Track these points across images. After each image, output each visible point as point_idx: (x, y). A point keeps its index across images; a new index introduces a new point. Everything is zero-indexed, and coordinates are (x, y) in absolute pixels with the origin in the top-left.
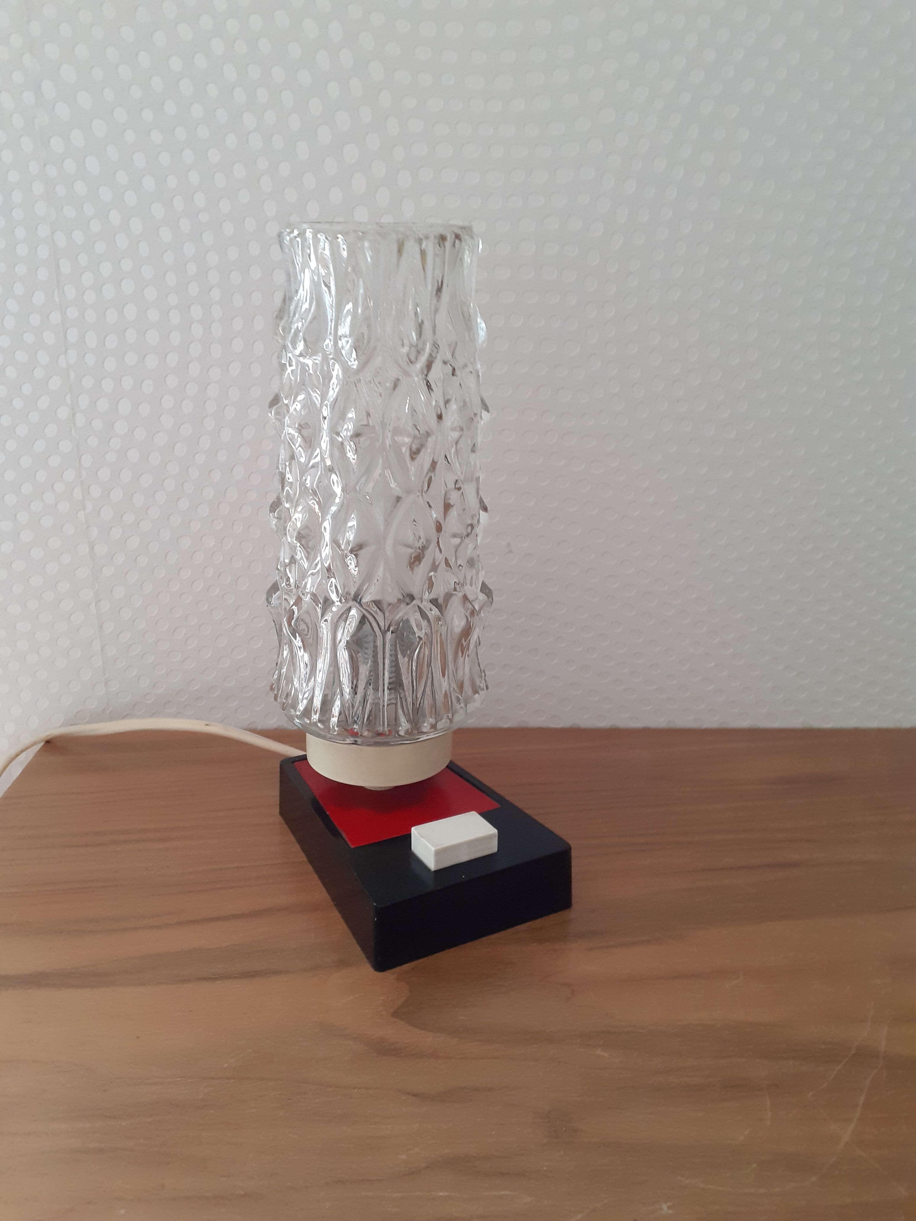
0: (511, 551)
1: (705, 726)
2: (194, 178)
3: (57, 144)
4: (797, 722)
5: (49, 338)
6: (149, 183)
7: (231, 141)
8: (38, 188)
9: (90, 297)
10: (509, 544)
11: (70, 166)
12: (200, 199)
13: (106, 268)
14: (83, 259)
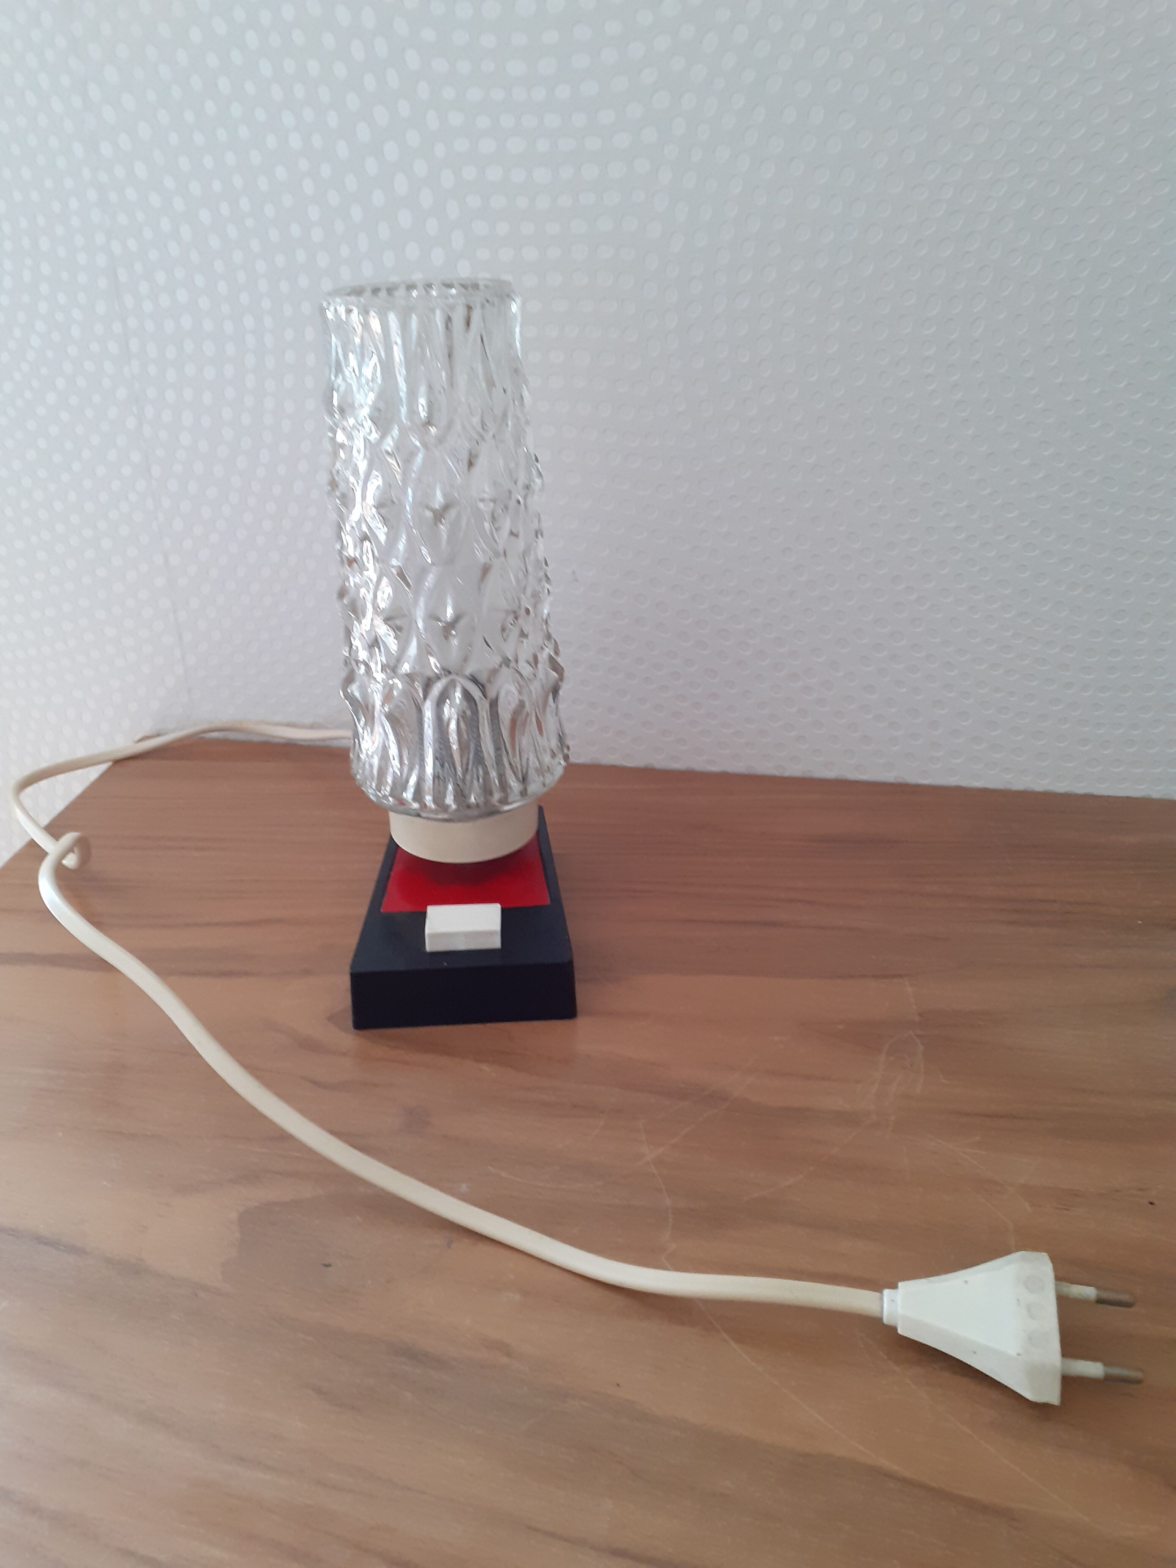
0: (576, 580)
1: (787, 774)
2: (238, 181)
3: (106, 149)
4: (889, 776)
5: (113, 347)
6: (195, 188)
7: (271, 141)
8: (92, 195)
9: (148, 306)
10: (574, 571)
11: (120, 172)
12: (245, 204)
13: (161, 277)
14: (138, 268)
